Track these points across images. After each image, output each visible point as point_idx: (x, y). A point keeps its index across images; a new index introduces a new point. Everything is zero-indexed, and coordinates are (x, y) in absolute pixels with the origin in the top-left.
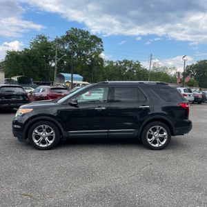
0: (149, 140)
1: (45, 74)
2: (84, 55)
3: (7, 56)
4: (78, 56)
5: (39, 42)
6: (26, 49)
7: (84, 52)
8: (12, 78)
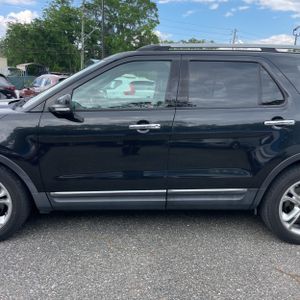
0: (285, 217)
1: (68, 61)
2: (128, 30)
3: (9, 31)
4: (118, 32)
5: (57, 9)
6: (37, 20)
7: (128, 27)
8: (18, 67)
